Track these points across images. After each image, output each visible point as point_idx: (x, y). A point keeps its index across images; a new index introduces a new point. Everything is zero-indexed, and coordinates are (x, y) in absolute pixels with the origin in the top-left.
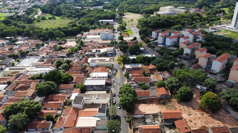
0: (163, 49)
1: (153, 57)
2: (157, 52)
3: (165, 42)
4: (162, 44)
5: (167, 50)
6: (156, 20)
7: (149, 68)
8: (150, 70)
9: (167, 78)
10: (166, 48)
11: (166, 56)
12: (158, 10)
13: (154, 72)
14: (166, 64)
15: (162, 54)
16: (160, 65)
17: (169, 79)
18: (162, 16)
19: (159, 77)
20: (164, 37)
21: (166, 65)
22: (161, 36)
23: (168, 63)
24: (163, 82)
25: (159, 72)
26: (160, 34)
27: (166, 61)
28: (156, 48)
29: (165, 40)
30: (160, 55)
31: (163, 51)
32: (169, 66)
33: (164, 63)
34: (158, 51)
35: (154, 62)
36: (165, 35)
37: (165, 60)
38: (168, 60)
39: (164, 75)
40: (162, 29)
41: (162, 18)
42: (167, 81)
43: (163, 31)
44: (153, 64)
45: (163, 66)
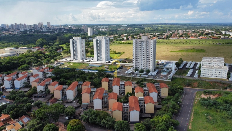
0: (13, 93)
1: (4, 105)
2: (7, 98)
3: (14, 85)
4: (11, 88)
5: (18, 93)
7: (2, 120)
8: (3, 121)
9: (27, 123)
10: (16, 91)
11: (19, 99)
13: (10, 122)
14: (21, 108)
15: (13, 99)
16: (15, 111)
17: (30, 124)
18: (2, 59)
19: (17, 126)
20: (12, 81)
21: (22, 109)
22: (8, 80)
23: (24, 106)
24: (23, 129)
25: (15, 120)
26: (6, 78)
27: (21, 106)
28: (4, 95)
29: (14, 83)
30: (11, 101)
31: (14, 95)
32: (26, 109)
33: (19, 107)
34: (8, 97)
35: (6, 111)
36: (12, 78)
37: (19, 104)
38: (23, 103)
39: (22, 121)
40: (7, 72)
41: (3, 61)
42: (27, 126)
43: (8, 74)
44: (5, 114)
45: (19, 111)
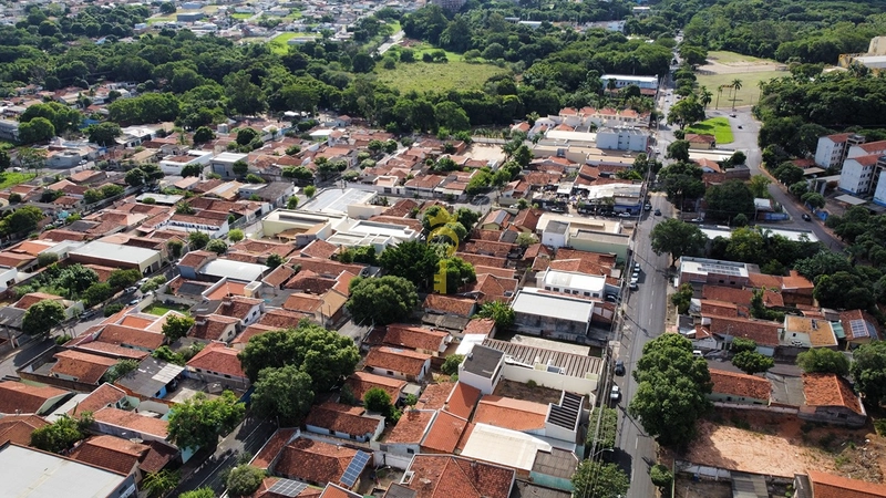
0: (857, 214)
1: (808, 244)
2: (828, 225)
3: (875, 186)
4: (859, 194)
5: (876, 220)
6: (846, 91)
7: (784, 287)
8: (785, 293)
9: (860, 342)
10: (873, 213)
11: (869, 246)
12: (861, 47)
13: (804, 307)
14: (863, 279)
15: (850, 236)
16: (836, 281)
17: (869, 348)
18: (875, 75)
19: (820, 331)
20: (873, 167)
21: (865, 283)
22: (860, 160)
23: (875, 278)
24: (837, 354)
25: (824, 310)
26: (856, 152)
27: (865, 271)
28: (824, 209)
29: (877, 179)
30: (840, 238)
31: (859, 225)
32: (877, 292)
33: (856, 274)
34: (833, 223)
35: (807, 265)
36: (880, 159)
37: (863, 263)
38: (877, 265)
39: (845, 325)
40: (868, 131)
41: (874, 85)
42: (858, 352)
43: (871, 138)
44: (800, 274)
45: (849, 287)
